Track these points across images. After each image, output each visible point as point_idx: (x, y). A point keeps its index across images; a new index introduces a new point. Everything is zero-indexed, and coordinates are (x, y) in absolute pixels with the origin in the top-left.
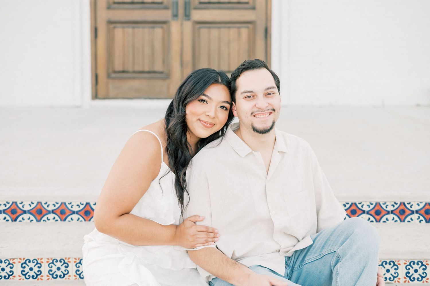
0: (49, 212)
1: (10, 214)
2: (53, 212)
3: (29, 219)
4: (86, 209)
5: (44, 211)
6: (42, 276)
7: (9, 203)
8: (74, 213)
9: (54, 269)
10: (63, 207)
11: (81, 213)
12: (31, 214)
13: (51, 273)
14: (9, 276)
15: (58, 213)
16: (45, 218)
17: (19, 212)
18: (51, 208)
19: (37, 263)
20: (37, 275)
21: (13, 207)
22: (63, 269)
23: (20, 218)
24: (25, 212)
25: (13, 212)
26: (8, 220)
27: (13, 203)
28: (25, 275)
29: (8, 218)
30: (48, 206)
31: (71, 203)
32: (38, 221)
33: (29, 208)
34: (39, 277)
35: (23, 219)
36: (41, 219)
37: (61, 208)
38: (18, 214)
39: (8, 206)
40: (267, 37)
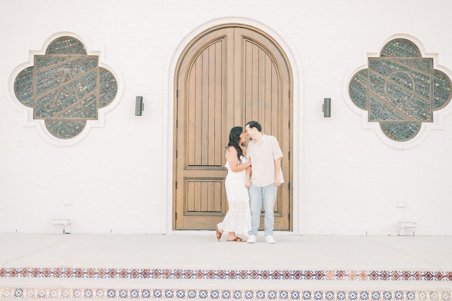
0: (183, 274)
1: (165, 275)
2: (184, 274)
3: (173, 277)
4: (199, 273)
5: (180, 274)
6: (185, 297)
7: (165, 270)
8: (194, 275)
9: (190, 294)
10: (189, 272)
11: (197, 275)
12: (174, 275)
13: (189, 296)
14: (172, 296)
15: (187, 275)
16: (181, 277)
17: (169, 274)
18: (183, 272)
19: (183, 291)
20: (183, 296)
21: (166, 272)
22: (194, 294)
23: (170, 277)
24: (172, 274)
25: (167, 274)
26: (164, 278)
27: (166, 270)
28: (178, 296)
29: (164, 277)
30: (182, 272)
31: (192, 270)
32: (178, 278)
33: (174, 272)
34: (184, 297)
35: (171, 277)
36: (179, 277)
37: (188, 273)
38: (168, 275)
39: (164, 271)
40: (290, 189)
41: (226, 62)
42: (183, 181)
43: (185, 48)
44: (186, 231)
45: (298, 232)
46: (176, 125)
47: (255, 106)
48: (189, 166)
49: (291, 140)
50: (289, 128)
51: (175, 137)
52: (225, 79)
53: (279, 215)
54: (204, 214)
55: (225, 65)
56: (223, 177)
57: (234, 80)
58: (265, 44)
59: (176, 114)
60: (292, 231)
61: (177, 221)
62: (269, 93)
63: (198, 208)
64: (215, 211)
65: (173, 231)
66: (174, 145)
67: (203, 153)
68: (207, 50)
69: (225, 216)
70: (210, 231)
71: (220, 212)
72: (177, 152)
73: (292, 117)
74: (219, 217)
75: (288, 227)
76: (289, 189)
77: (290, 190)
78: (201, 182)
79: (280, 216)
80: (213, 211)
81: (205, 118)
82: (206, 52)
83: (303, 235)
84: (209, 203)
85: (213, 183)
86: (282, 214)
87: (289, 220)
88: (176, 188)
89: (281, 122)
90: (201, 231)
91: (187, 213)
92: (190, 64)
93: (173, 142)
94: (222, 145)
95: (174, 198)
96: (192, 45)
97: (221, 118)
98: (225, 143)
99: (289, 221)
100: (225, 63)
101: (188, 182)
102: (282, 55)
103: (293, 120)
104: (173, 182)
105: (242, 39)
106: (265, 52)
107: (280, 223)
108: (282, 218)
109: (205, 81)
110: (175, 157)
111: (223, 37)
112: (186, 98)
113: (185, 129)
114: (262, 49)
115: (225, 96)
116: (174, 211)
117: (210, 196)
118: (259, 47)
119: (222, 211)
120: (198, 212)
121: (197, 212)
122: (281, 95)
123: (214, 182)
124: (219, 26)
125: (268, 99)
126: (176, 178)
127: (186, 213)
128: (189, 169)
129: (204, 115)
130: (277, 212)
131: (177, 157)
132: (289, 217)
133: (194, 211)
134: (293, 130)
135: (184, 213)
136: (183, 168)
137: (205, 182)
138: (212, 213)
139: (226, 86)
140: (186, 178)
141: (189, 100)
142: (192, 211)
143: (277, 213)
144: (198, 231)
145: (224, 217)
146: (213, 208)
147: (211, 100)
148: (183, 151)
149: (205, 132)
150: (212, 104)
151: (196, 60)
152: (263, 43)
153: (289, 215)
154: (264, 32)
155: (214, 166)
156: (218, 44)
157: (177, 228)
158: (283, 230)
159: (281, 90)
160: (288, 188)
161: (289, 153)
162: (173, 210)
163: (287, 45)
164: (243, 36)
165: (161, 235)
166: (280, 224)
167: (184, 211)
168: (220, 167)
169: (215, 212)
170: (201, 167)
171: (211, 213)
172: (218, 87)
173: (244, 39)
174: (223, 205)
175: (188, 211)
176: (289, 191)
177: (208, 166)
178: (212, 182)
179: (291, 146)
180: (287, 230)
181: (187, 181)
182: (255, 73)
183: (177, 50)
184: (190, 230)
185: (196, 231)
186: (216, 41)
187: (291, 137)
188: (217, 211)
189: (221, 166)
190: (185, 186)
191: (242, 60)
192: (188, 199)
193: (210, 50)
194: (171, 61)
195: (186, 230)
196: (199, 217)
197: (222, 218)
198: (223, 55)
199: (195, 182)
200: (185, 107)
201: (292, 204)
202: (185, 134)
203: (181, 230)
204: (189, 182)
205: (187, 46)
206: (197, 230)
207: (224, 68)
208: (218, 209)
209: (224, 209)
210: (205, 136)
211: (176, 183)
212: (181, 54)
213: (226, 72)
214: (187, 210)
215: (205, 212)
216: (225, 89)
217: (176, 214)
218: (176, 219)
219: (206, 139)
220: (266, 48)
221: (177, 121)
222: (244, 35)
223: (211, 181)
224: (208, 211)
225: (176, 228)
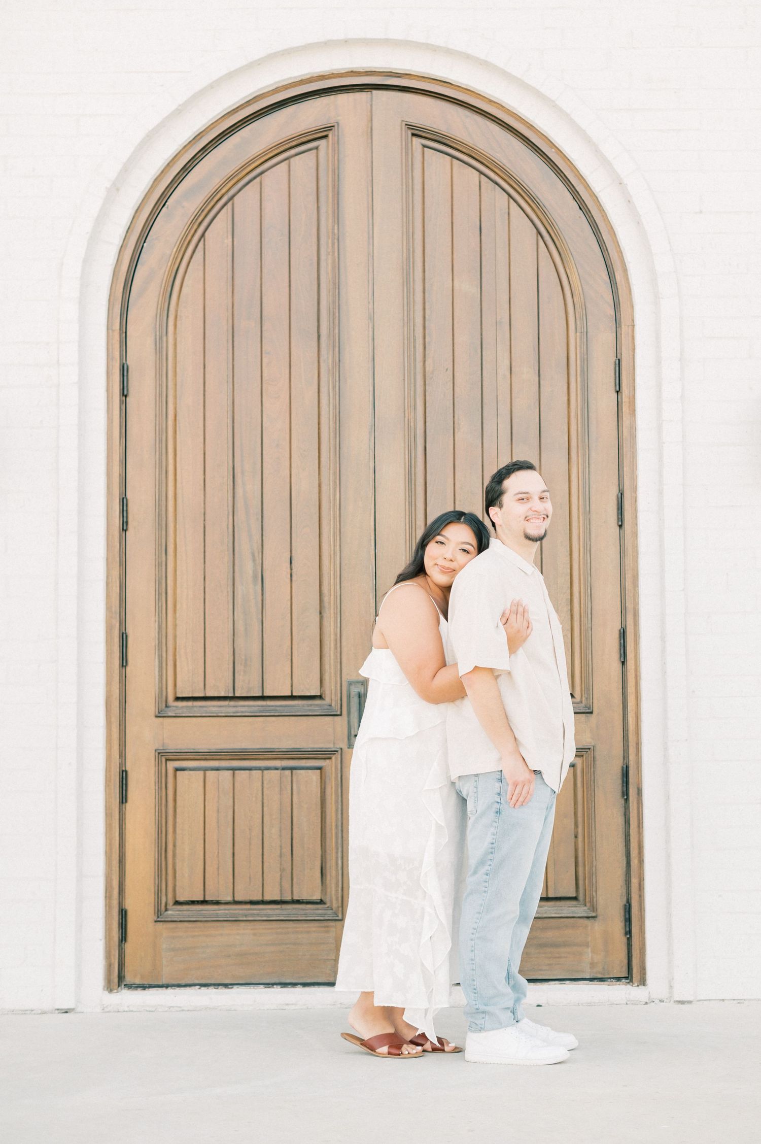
40: (627, 794)
41: (337, 239)
42: (153, 770)
43: (157, 181)
44: (170, 991)
45: (671, 987)
46: (117, 522)
47: (467, 432)
48: (178, 699)
49: (629, 576)
50: (620, 526)
51: (116, 573)
52: (334, 314)
53: (581, 911)
54: (246, 916)
55: (333, 252)
56: (331, 746)
57: (371, 318)
58: (505, 161)
59: (117, 469)
60: (643, 982)
61: (129, 947)
62: (526, 373)
63: (220, 889)
64: (296, 898)
65: (111, 991)
66: (109, 608)
67: (240, 642)
68: (251, 192)
69: (342, 920)
70: (277, 990)
71: (321, 902)
72: (124, 638)
73: (634, 478)
74: (317, 924)
75: (626, 961)
76: (625, 794)
77: (627, 800)
78: (234, 769)
79: (588, 918)
80: (288, 898)
81: (248, 487)
82: (247, 200)
83: (690, 1002)
84: (272, 863)
85: (288, 772)
86: (594, 908)
87: (628, 933)
88: (123, 799)
89: (584, 500)
90: (236, 990)
91: (173, 912)
92: (178, 251)
93: (108, 596)
94: (326, 604)
95: (111, 849)
96: (187, 169)
97: (320, 486)
98: (336, 597)
99: (629, 940)
100: (333, 244)
101: (177, 770)
102: (583, 207)
103: (635, 489)
104: (108, 770)
105: (406, 145)
106: (510, 195)
107: (587, 945)
108: (597, 927)
109: (247, 325)
110: (117, 662)
111: (322, 134)
112: (163, 398)
113: (160, 537)
114: (497, 184)
115: (334, 387)
116: (115, 903)
117: (272, 832)
118: (481, 173)
119: (327, 900)
120: (222, 907)
121: (217, 903)
122: (583, 381)
123: (292, 769)
124: (302, 82)
125: (524, 402)
126: (122, 754)
127: (169, 912)
128: (179, 712)
129: (243, 473)
130: (575, 898)
131: (124, 662)
132: (628, 920)
133: (204, 902)
134: (635, 534)
135: (158, 913)
136: (151, 707)
137: (250, 769)
138: (284, 906)
139: (338, 346)
140: (164, 756)
141: (175, 409)
142: (193, 902)
143: (574, 903)
144: (222, 990)
145: (338, 923)
146: (287, 885)
147: (275, 407)
148: (154, 633)
149: (246, 547)
150: (276, 428)
151: (203, 235)
152: (500, 156)
153: (628, 909)
154: (501, 107)
155: (292, 697)
156: (303, 164)
157: (129, 979)
158: (601, 980)
159: (582, 361)
160: (620, 788)
161: (623, 634)
162: (108, 896)
163: (605, 162)
164: (409, 126)
165: (51, 1013)
166: (590, 950)
167: (159, 902)
168: (318, 702)
169: (298, 902)
170: (232, 703)
171: (279, 906)
172: (304, 353)
173: (414, 139)
174: (331, 873)
175: (177, 903)
176: (623, 802)
177: (263, 698)
178: (284, 769)
179: (629, 605)
180: (619, 979)
181: (172, 765)
182: (467, 286)
183: (118, 190)
184: (186, 986)
185: (212, 990)
186: (293, 152)
187: (628, 561)
188: (305, 897)
189: (320, 697)
190: (160, 788)
191: (407, 232)
192: (174, 846)
193: (266, 190)
194: (94, 238)
195: (167, 986)
196: (227, 929)
197: (327, 932)
198: (323, 209)
199: (205, 770)
200: (161, 441)
201: (641, 861)
202: (160, 557)
203: (144, 987)
204: (178, 772)
205: (163, 172)
206: (217, 985)
207: (330, 267)
208: (309, 889)
209: (337, 891)
210: (247, 568)
211: (124, 777)
212: (138, 210)
213: (337, 286)
214: (170, 896)
215: (252, 903)
216: (333, 362)
217: (123, 914)
218: (123, 938)
219: (255, 577)
220: (511, 176)
221: (124, 502)
222: (413, 121)
223: (278, 763)
224: (268, 898)
225: (121, 978)
